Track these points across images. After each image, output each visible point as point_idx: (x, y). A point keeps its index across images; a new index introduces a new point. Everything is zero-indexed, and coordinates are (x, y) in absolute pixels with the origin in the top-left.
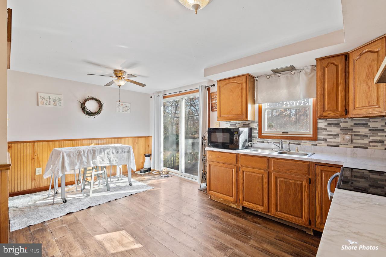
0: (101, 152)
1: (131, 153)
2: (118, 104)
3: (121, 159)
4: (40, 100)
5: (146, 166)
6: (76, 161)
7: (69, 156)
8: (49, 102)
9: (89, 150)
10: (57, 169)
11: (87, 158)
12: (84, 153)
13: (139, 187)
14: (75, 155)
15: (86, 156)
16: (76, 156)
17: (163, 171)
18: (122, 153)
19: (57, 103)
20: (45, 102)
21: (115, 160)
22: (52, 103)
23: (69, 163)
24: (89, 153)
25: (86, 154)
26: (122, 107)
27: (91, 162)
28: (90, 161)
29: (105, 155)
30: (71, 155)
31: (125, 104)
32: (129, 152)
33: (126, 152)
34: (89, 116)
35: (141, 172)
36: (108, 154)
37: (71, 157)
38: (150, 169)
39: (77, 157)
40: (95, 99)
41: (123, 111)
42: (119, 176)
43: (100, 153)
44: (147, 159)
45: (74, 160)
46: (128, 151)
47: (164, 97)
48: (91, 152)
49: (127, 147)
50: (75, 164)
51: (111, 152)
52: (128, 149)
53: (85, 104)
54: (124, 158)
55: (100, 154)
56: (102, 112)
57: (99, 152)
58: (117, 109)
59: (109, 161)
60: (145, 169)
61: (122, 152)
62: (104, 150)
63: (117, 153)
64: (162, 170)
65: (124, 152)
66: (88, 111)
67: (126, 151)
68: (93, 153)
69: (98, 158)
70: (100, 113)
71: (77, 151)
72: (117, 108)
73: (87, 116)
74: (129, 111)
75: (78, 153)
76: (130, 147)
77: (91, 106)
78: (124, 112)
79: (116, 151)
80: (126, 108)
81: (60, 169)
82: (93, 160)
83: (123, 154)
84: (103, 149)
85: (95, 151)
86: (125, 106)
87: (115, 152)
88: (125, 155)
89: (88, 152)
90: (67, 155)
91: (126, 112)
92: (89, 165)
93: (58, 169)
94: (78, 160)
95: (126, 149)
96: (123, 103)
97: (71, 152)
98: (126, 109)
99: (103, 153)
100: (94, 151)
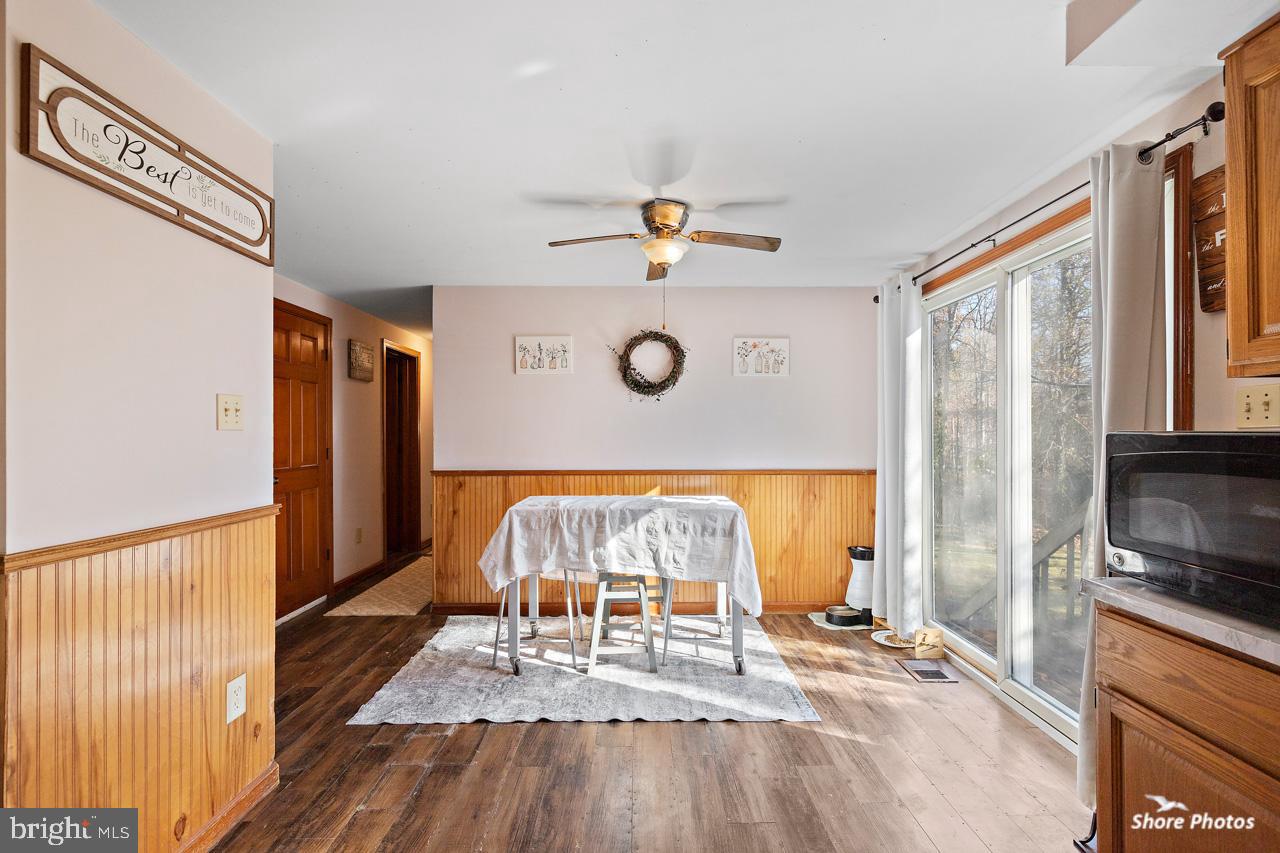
0: (623, 521)
1: (737, 537)
2: (741, 345)
3: (699, 557)
4: (519, 355)
5: (856, 600)
6: (547, 544)
7: (526, 525)
8: (539, 359)
9: (584, 511)
10: (491, 564)
11: (580, 537)
12: (570, 519)
13: (766, 692)
14: (543, 526)
15: (577, 532)
16: (546, 529)
17: (919, 640)
18: (703, 535)
19: (558, 361)
20: (530, 361)
21: (675, 561)
22: (547, 360)
23: (528, 549)
24: (585, 522)
25: (574, 525)
26: (754, 354)
27: (591, 555)
28: (587, 551)
29: (636, 534)
30: (533, 525)
31: (765, 341)
32: (730, 532)
33: (719, 532)
34: (642, 396)
35: (830, 619)
36: (648, 531)
37: (531, 529)
38: (866, 617)
39: (549, 530)
40: (657, 337)
41: (757, 372)
42: (724, 620)
43: (622, 527)
44: (858, 565)
45: (540, 542)
46: (728, 527)
47: (927, 289)
48: (590, 517)
49: (725, 511)
50: (542, 555)
51: (660, 527)
52: (729, 522)
53: (628, 356)
54: (708, 556)
55: (620, 529)
56: (681, 379)
57: (617, 521)
58: (736, 364)
59: (654, 560)
60: (852, 609)
61: (704, 529)
62: (635, 516)
63: (685, 532)
64: (913, 636)
65: (710, 530)
66: (638, 377)
67: (719, 526)
68: (598, 522)
69: (613, 545)
70: (674, 384)
71: (549, 513)
72: (738, 359)
73: (637, 396)
74: (784, 369)
75: (551, 517)
76: (736, 515)
77: (650, 361)
78: (763, 375)
79: (679, 523)
80: (772, 358)
81: (501, 563)
82: (598, 549)
83: (708, 539)
84: (632, 511)
85: (604, 517)
86: (765, 349)
87: (674, 526)
88: (718, 543)
89: (581, 518)
90: (521, 521)
91: (771, 374)
92: (584, 563)
93: (495, 566)
94: (552, 542)
95: (720, 518)
96: (760, 340)
97: (532, 512)
98: (771, 362)
99: (631, 528)
100: (601, 516)
